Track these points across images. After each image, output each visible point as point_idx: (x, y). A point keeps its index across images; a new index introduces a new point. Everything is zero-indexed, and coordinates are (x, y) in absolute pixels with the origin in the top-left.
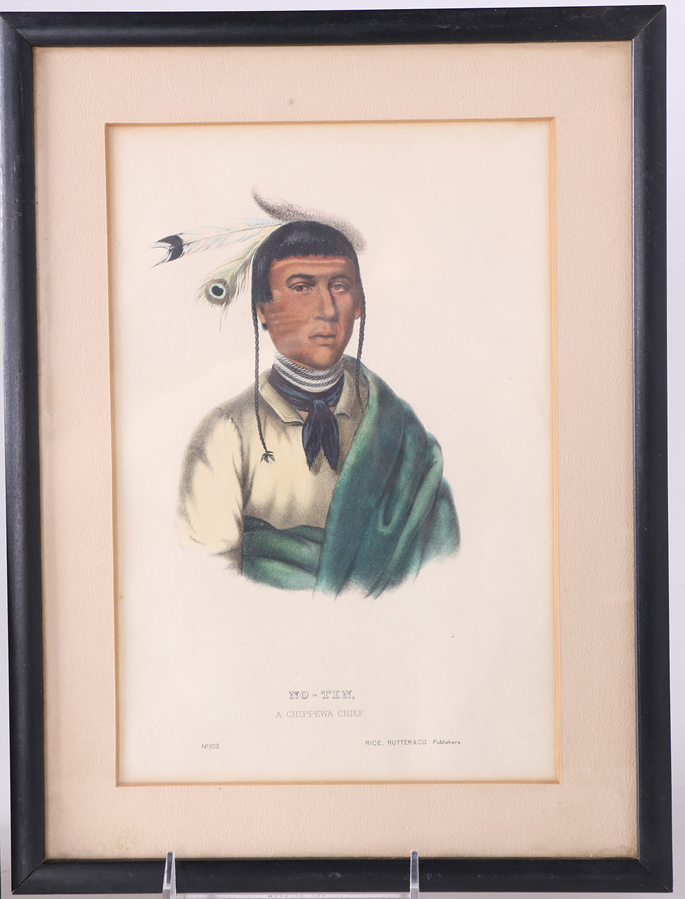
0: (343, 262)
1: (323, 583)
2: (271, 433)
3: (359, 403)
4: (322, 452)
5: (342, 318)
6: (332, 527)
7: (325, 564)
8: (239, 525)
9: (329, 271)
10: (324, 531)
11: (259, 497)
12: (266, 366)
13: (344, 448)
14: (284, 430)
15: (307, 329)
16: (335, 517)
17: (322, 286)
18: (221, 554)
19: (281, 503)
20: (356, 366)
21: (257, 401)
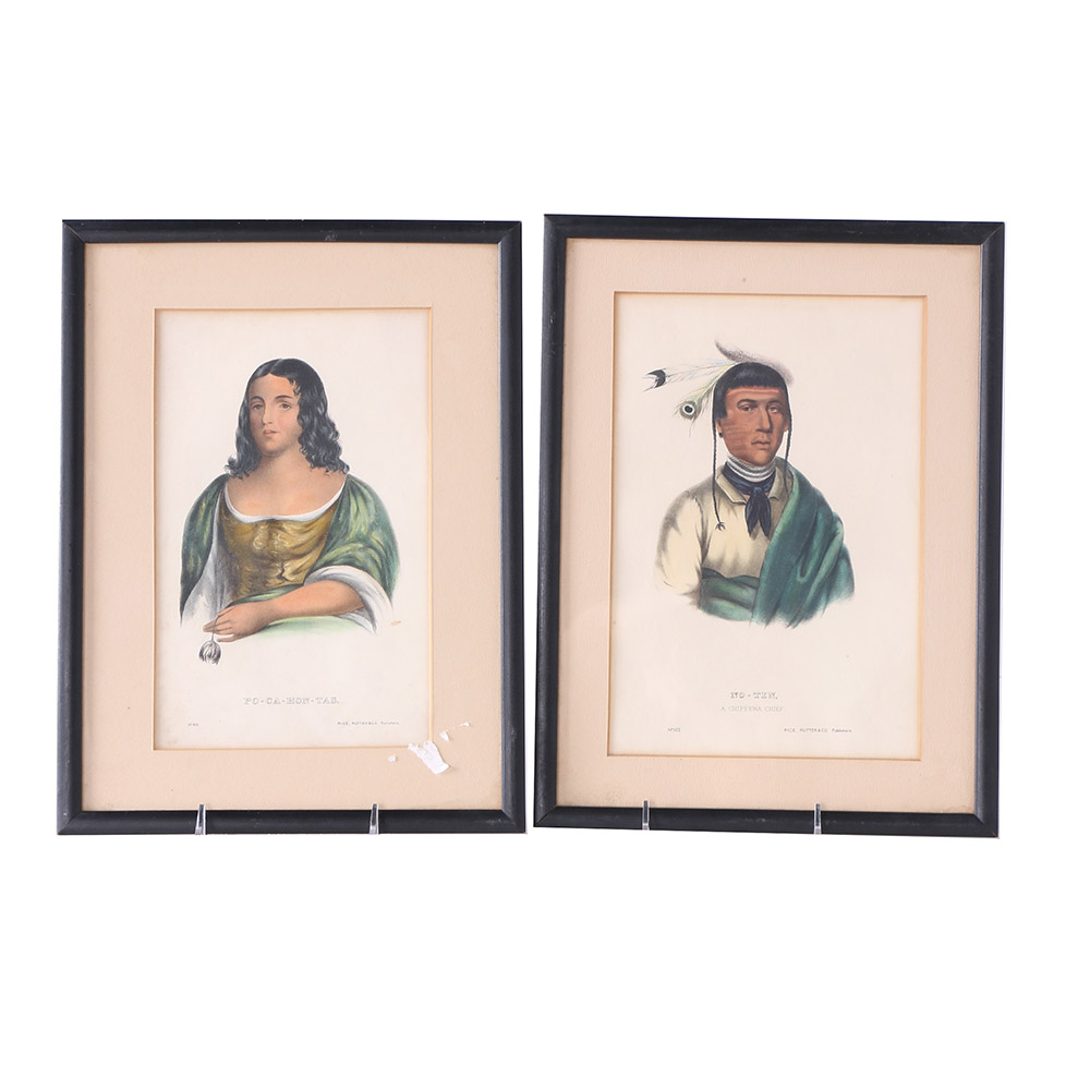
0: (777, 391)
1: (757, 616)
2: (723, 509)
3: (785, 493)
4: (759, 524)
5: (775, 431)
6: (764, 577)
7: (758, 603)
8: (698, 572)
9: (767, 397)
10: (759, 580)
11: (713, 555)
12: (720, 463)
13: (775, 522)
14: (733, 507)
15: (751, 438)
16: (767, 570)
17: (762, 408)
18: (686, 594)
19: (729, 559)
20: (784, 464)
21: (714, 487)
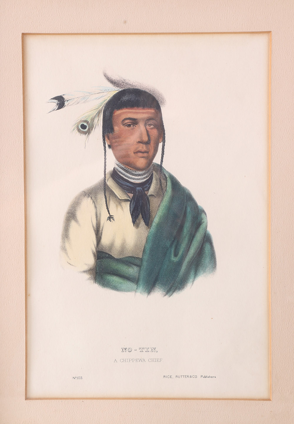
0: (153, 111)
1: (141, 288)
2: (112, 205)
3: (161, 190)
4: (141, 216)
5: (152, 143)
6: (146, 257)
7: (142, 277)
8: (94, 255)
9: (145, 116)
10: (141, 260)
11: (105, 241)
12: (110, 169)
13: (153, 214)
14: (120, 203)
15: (133, 149)
16: (148, 252)
17: (141, 125)
18: (84, 272)
19: (118, 244)
20: (160, 168)
21: (105, 187)
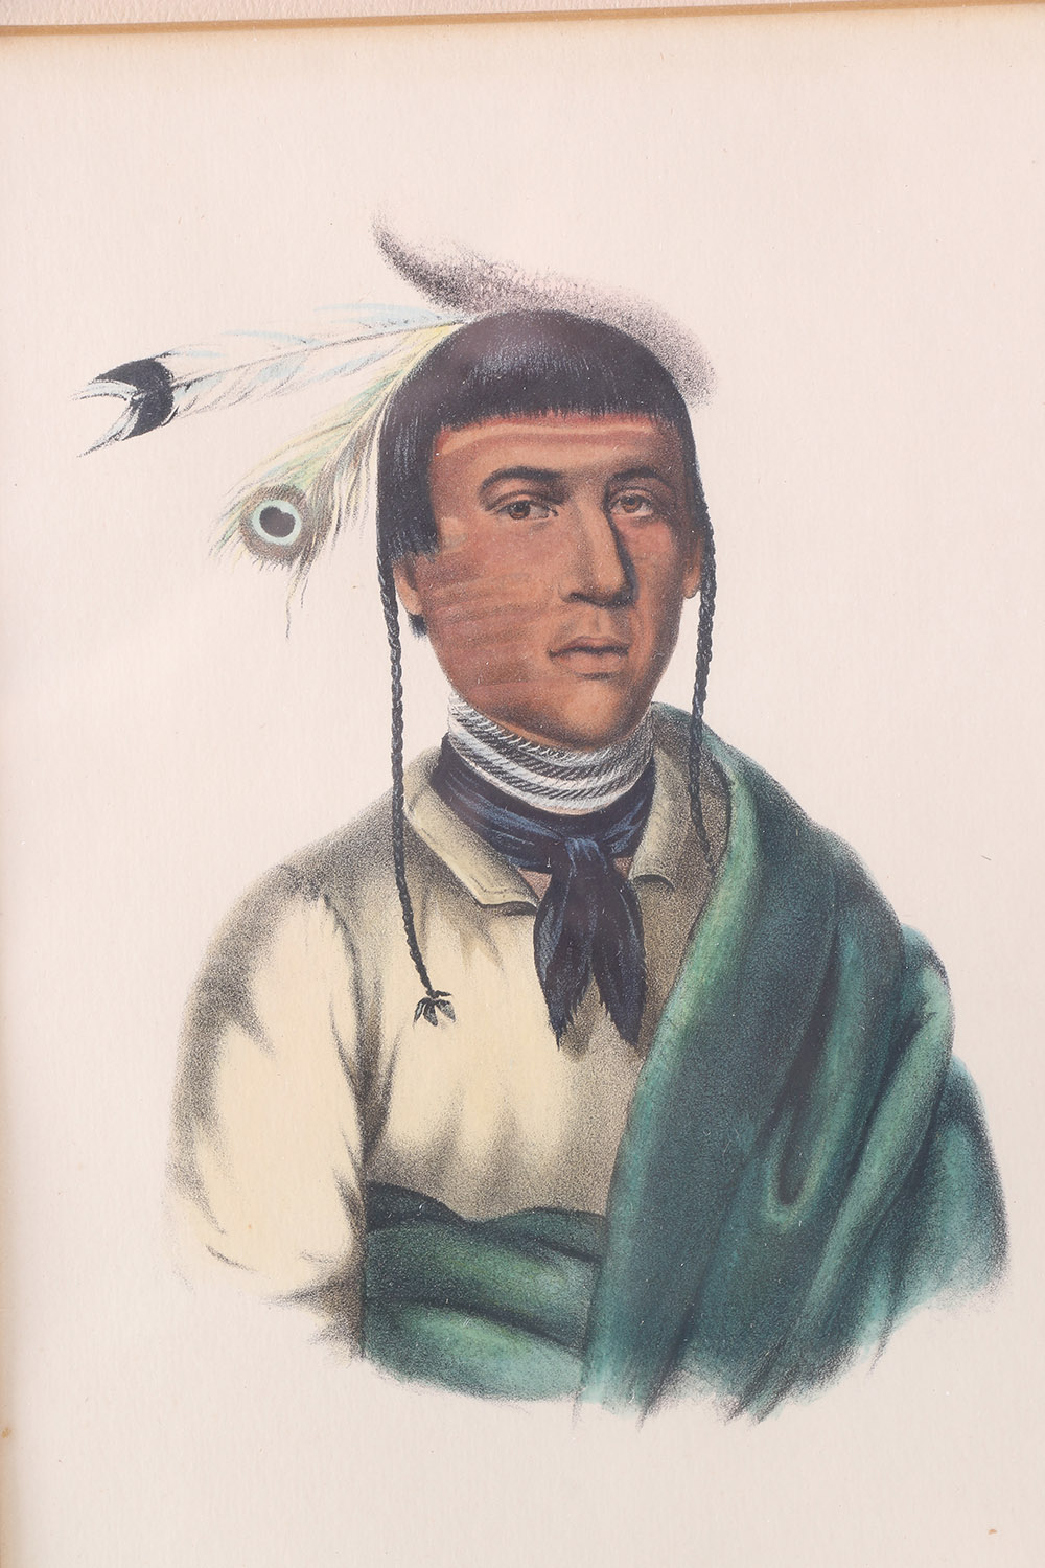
0: (646, 429)
1: (605, 1377)
2: (441, 937)
4: (594, 990)
5: (645, 597)
6: (628, 1211)
7: (607, 1319)
8: (348, 1199)
9: (605, 456)
10: (604, 1224)
11: (409, 1127)
12: (422, 743)
13: (660, 979)
14: (481, 927)
15: (543, 631)
16: (637, 1181)
17: (585, 504)
18: (301, 1297)
19: (476, 1142)
20: (689, 735)
21: (399, 843)
